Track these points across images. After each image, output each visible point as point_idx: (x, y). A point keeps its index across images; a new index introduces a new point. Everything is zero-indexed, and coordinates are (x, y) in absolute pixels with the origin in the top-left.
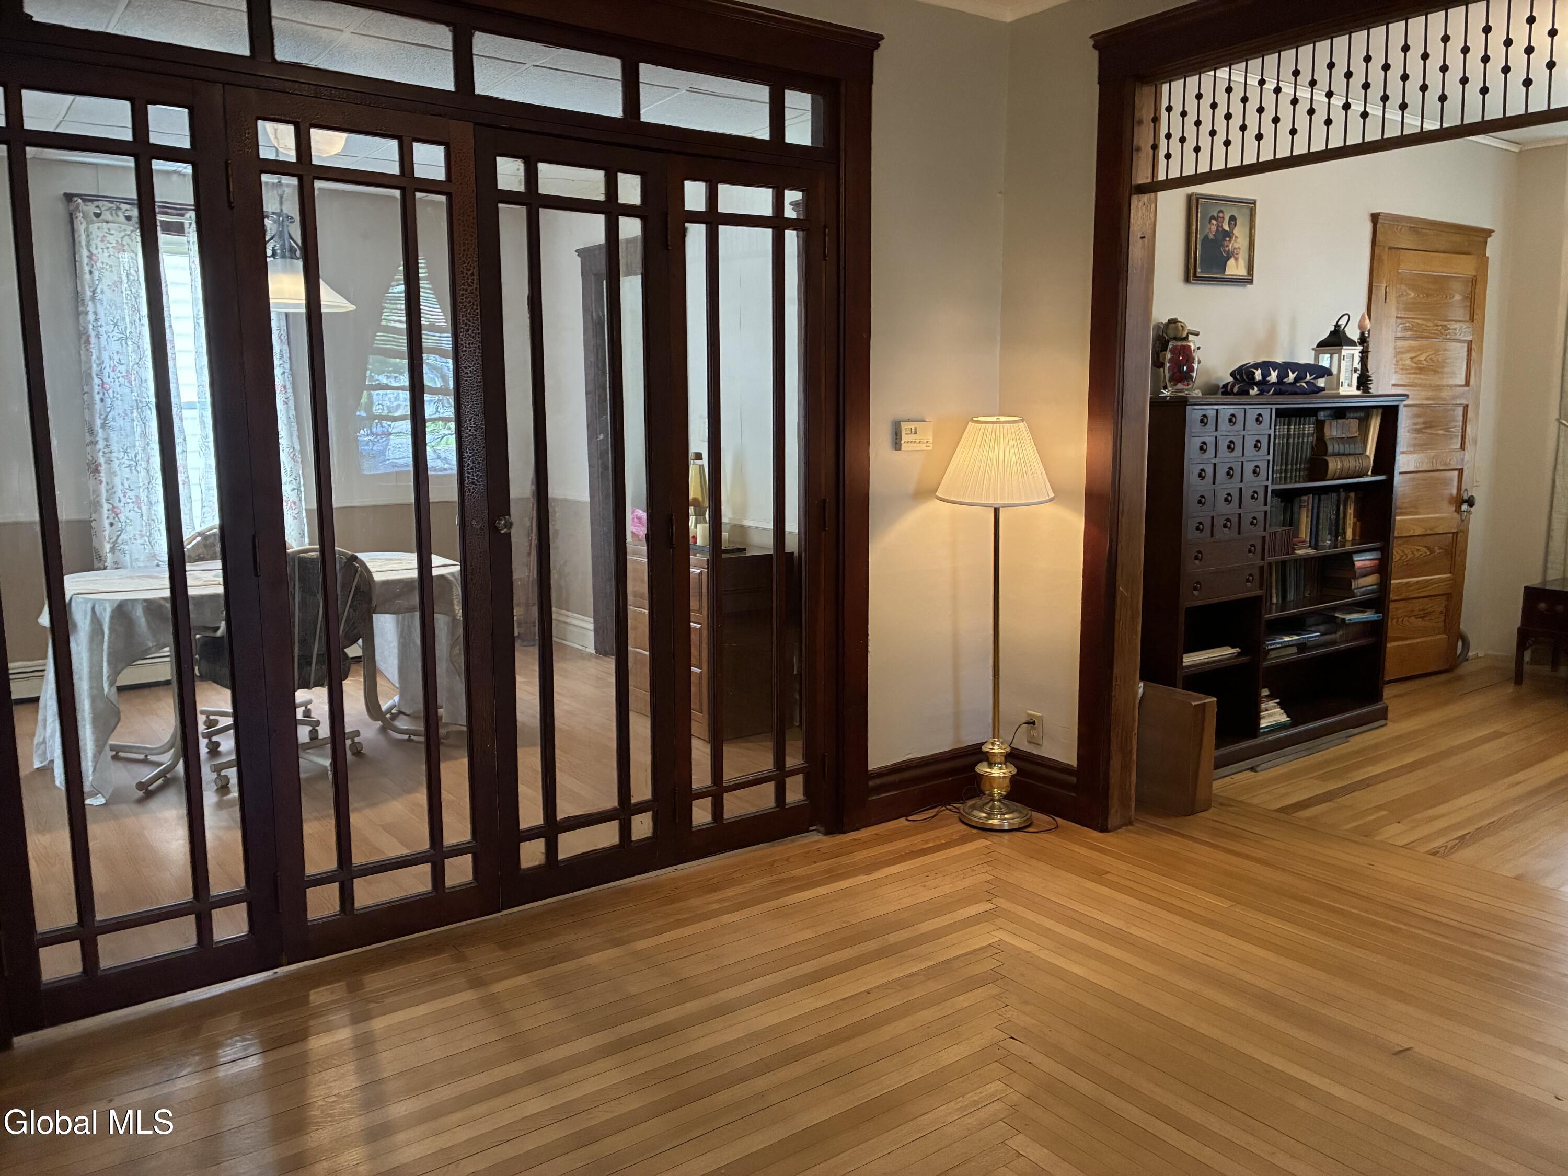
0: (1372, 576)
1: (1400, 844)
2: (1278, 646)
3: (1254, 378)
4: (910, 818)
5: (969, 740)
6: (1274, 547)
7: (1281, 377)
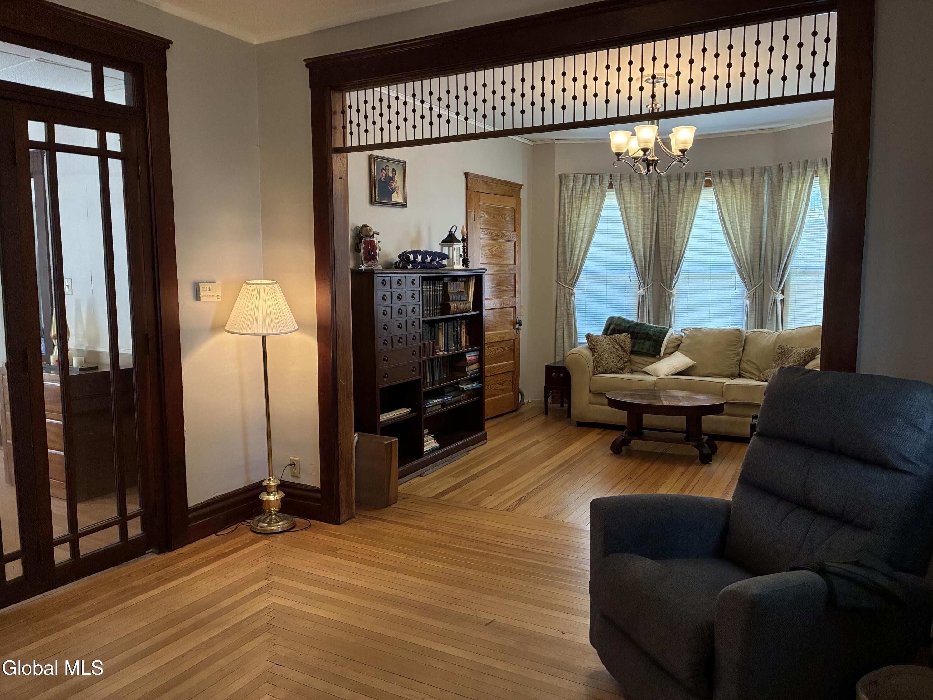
0: (476, 364)
1: (492, 507)
2: (431, 405)
3: (409, 259)
4: (218, 534)
5: (255, 479)
6: (426, 351)
7: (424, 259)
